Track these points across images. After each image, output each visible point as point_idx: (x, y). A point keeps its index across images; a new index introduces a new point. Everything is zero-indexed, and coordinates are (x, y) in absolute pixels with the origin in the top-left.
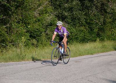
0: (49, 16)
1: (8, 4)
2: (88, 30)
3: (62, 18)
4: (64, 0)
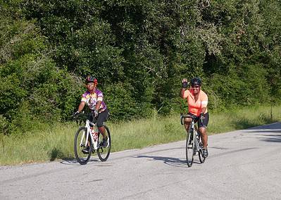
0: (36, 59)
2: (132, 91)
3: (70, 62)
4: (72, 21)
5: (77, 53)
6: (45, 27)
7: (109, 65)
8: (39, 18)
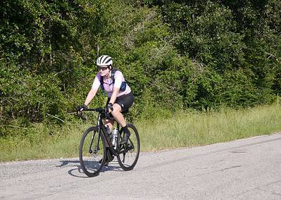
0: (158, 46)
1: (64, 22)
2: (252, 77)
3: (191, 49)
5: (199, 40)
6: (166, 14)
7: (231, 51)
8: (160, 6)
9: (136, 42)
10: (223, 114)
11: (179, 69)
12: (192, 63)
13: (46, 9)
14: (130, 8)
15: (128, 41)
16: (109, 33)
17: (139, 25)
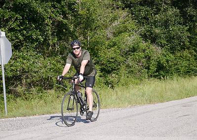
0: (130, 36)
1: (66, 21)
2: (195, 55)
3: (152, 37)
4: (152, 9)
5: (157, 31)
6: (134, 14)
7: (179, 38)
8: (130, 8)
9: (114, 33)
10: (175, 81)
11: (144, 51)
12: (153, 47)
13: (53, 12)
14: (110, 10)
15: (108, 33)
16: (95, 28)
17: (116, 22)
